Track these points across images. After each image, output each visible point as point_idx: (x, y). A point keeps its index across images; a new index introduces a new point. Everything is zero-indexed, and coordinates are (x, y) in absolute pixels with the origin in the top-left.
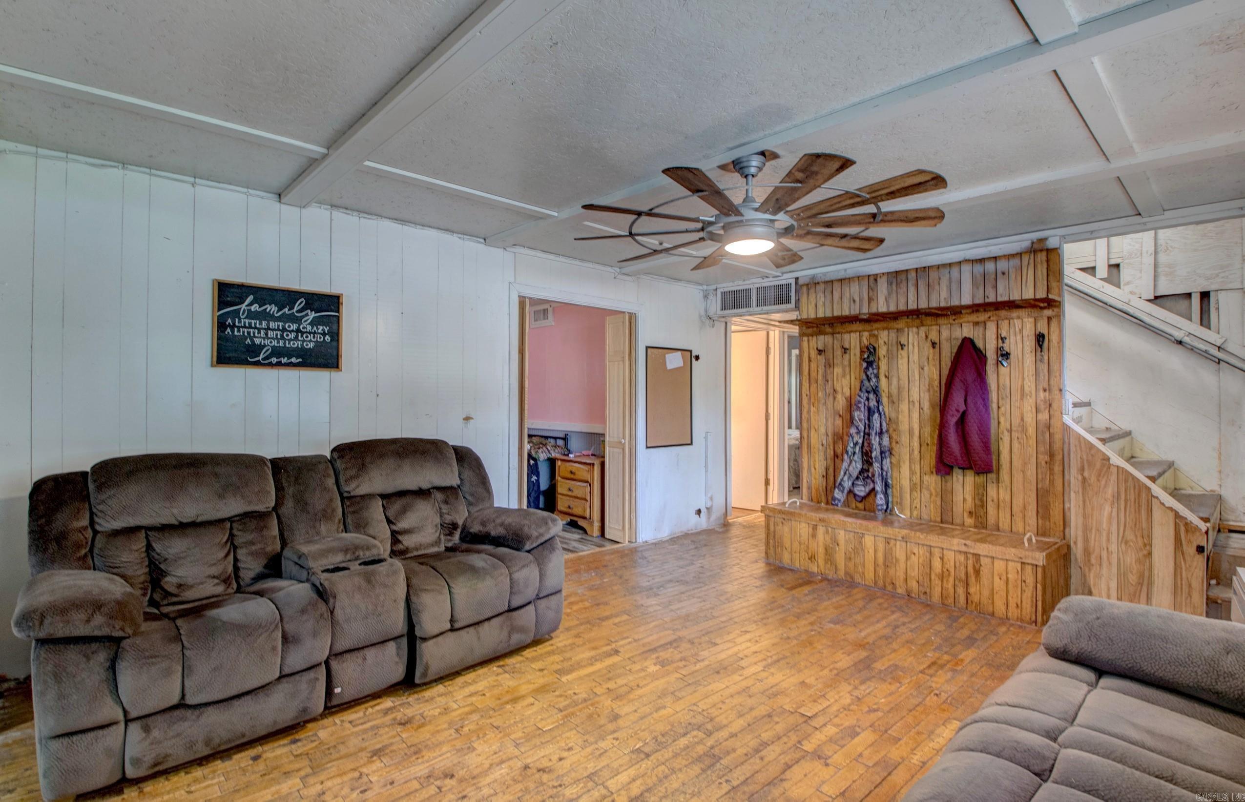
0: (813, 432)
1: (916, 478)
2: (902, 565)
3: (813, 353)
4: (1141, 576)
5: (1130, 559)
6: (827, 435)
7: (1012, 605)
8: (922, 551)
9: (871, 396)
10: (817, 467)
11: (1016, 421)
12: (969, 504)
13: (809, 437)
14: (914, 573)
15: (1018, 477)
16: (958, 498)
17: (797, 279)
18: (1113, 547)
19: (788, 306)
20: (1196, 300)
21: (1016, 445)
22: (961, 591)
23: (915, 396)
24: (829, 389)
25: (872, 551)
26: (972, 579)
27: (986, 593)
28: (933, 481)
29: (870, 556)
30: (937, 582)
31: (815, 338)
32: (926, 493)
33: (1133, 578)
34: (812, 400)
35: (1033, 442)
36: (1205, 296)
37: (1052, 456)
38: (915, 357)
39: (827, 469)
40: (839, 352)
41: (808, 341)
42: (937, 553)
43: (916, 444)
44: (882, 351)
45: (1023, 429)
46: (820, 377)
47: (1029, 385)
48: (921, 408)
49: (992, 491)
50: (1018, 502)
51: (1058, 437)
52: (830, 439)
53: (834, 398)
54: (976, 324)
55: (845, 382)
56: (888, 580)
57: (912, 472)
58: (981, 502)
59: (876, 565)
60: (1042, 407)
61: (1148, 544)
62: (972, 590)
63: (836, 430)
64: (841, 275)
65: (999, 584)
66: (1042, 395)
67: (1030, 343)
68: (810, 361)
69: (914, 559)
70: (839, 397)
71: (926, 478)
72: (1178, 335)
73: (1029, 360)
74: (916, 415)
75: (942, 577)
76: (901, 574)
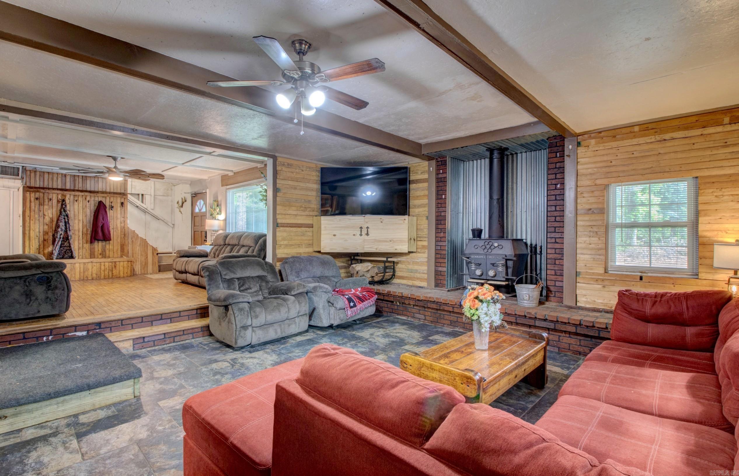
0: (31, 232)
1: (81, 245)
2: (90, 270)
3: (32, 199)
4: (145, 263)
5: (143, 259)
6: (39, 232)
7: (125, 273)
8: (98, 264)
9: (66, 217)
10: (34, 245)
11: (115, 226)
12: (100, 251)
13: (30, 233)
14: (94, 272)
15: (115, 242)
16: (96, 250)
17: (23, 167)
18: (139, 257)
19: (17, 177)
20: (140, 196)
21: (115, 233)
22: (110, 273)
23: (81, 218)
24: (41, 213)
25: (78, 269)
26: (114, 269)
27: (118, 272)
28: (87, 246)
29: (78, 270)
30: (103, 273)
31: (34, 193)
32: (84, 250)
33: (144, 264)
34: (31, 218)
35: (120, 232)
36: (142, 195)
37: (125, 235)
38: (81, 205)
39: (39, 246)
40: (46, 200)
41: (30, 194)
42: (103, 264)
43: (81, 234)
44: (67, 201)
45: (117, 228)
46: (36, 209)
47: (119, 216)
48: (83, 222)
49: (107, 247)
50: (115, 249)
51: (126, 230)
52: (42, 234)
53: (44, 218)
54: (103, 197)
55: (50, 212)
56: (85, 276)
57: (79, 243)
58: (104, 250)
59: (80, 272)
60: (122, 222)
61: (147, 255)
62: (114, 272)
63: (45, 230)
64: (50, 171)
65: (121, 268)
66: (122, 219)
67: (119, 205)
68: (30, 202)
69: (95, 268)
70: (47, 217)
71: (85, 245)
72: (138, 205)
73: (119, 209)
74: (81, 225)
75: (104, 271)
76: (90, 273)
